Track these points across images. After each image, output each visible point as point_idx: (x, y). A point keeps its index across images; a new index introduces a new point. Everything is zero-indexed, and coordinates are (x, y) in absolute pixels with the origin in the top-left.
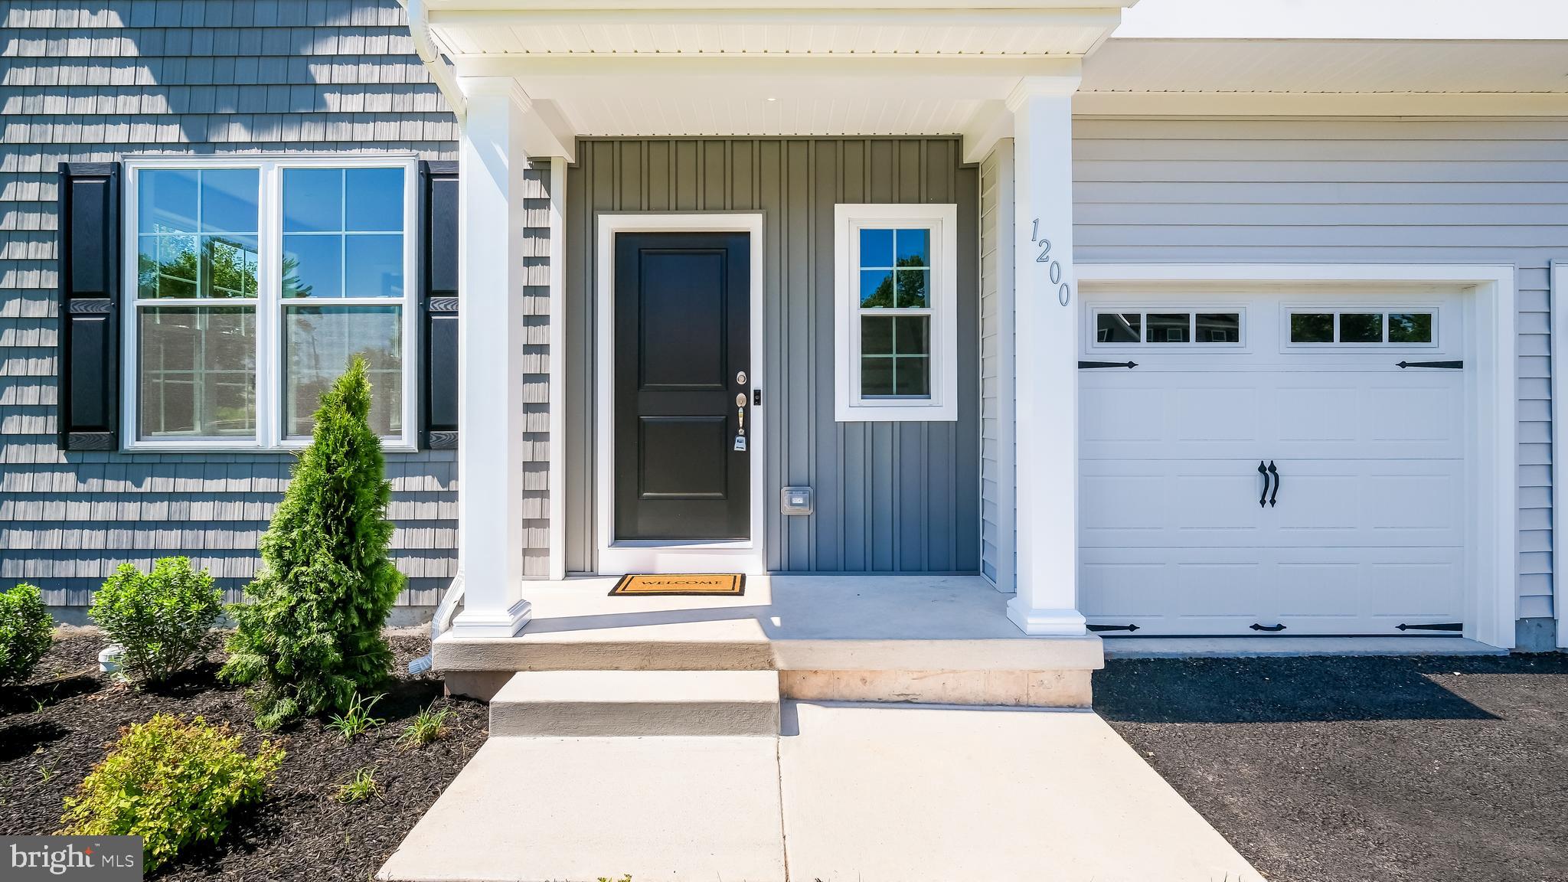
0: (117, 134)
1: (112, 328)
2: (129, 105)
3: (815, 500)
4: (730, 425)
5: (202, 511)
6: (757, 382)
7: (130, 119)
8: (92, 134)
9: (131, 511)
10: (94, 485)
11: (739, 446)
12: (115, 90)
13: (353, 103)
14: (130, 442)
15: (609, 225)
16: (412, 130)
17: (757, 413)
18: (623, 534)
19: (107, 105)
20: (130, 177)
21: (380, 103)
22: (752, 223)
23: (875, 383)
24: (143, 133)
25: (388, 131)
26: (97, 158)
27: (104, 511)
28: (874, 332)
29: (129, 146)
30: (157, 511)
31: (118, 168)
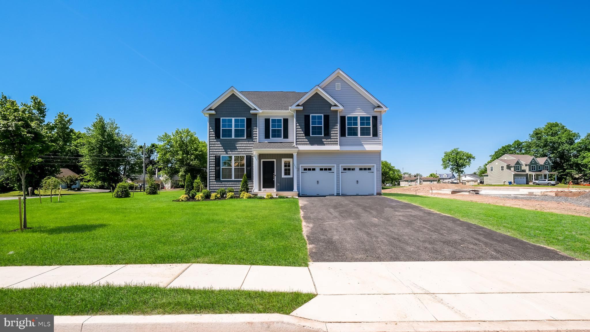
0: (220, 153)
1: (219, 170)
2: (221, 150)
3: (280, 184)
4: (273, 178)
5: (227, 185)
6: (275, 174)
7: (221, 152)
8: (218, 153)
9: (221, 185)
10: (218, 183)
11: (274, 180)
12: (219, 149)
13: (240, 150)
14: (221, 179)
15: (262, 160)
16: (245, 153)
17: (275, 177)
18: (263, 188)
19: (219, 150)
20: (221, 156)
21: (243, 150)
22: (275, 160)
23: (285, 174)
24: (222, 153)
25: (243, 153)
26: (218, 155)
27: (219, 185)
28: (285, 170)
29: (221, 154)
30: (223, 185)
31: (220, 156)
